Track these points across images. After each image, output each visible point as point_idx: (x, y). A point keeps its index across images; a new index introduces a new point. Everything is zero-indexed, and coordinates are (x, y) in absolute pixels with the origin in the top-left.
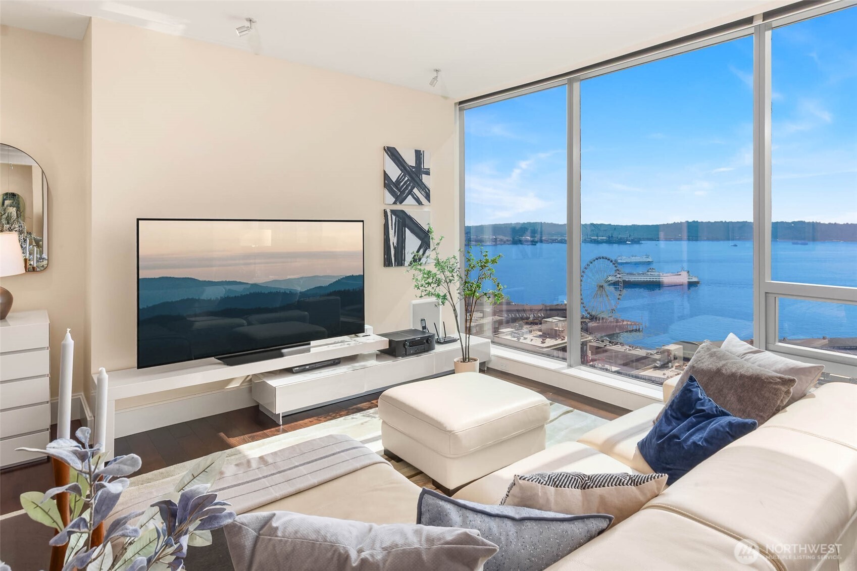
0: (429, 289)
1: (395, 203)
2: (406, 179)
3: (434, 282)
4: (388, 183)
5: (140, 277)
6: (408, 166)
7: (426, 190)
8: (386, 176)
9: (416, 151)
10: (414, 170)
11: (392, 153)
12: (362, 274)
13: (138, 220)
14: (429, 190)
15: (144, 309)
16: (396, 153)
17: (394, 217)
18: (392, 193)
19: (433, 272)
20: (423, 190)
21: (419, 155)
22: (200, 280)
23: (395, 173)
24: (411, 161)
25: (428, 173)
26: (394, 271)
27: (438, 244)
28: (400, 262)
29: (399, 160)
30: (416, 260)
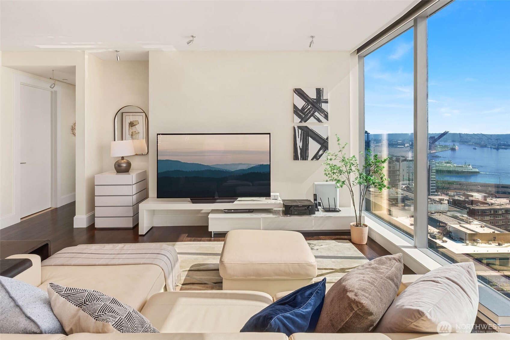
0: (335, 176)
1: (300, 122)
2: (309, 107)
3: (338, 172)
4: (296, 111)
5: (158, 159)
6: (311, 99)
7: (324, 113)
8: (295, 106)
9: (317, 89)
10: (315, 101)
11: (299, 92)
12: (269, 164)
13: (158, 134)
14: (327, 113)
15: (159, 173)
16: (302, 93)
17: (300, 131)
18: (299, 116)
19: (338, 166)
20: (322, 113)
21: (319, 92)
22: (182, 162)
23: (300, 103)
24: (313, 95)
25: (326, 102)
26: (300, 162)
27: (344, 147)
28: (304, 157)
29: (303, 96)
30: (317, 157)
